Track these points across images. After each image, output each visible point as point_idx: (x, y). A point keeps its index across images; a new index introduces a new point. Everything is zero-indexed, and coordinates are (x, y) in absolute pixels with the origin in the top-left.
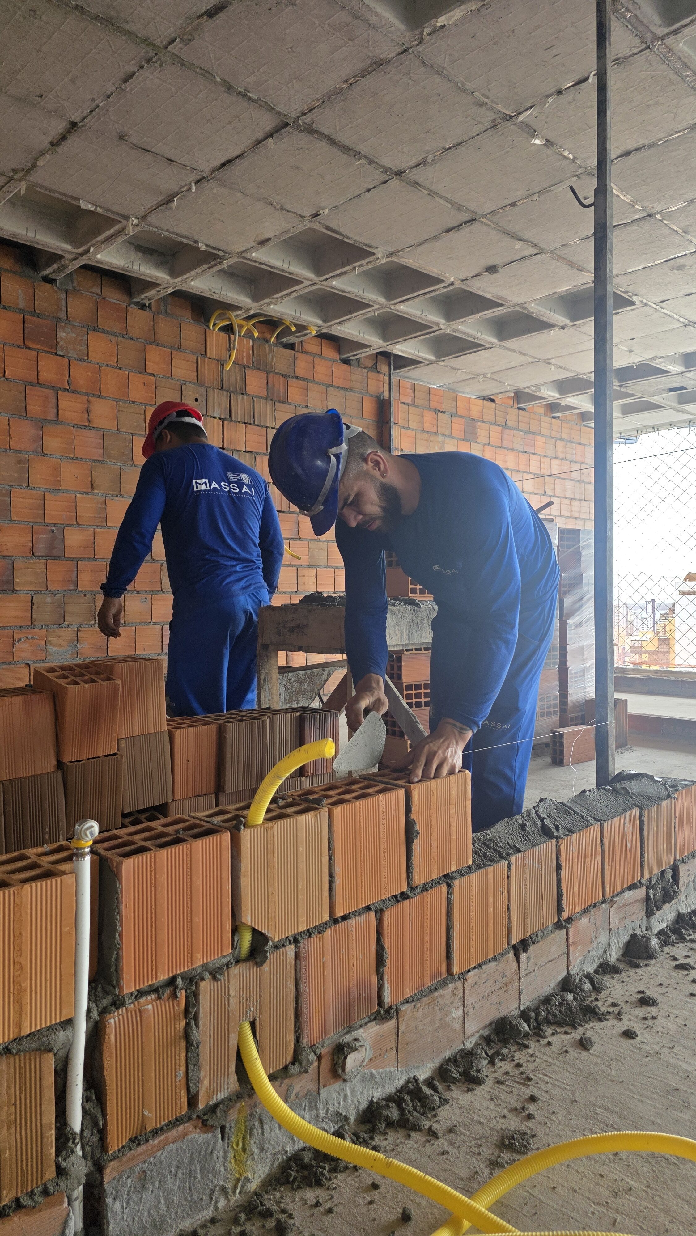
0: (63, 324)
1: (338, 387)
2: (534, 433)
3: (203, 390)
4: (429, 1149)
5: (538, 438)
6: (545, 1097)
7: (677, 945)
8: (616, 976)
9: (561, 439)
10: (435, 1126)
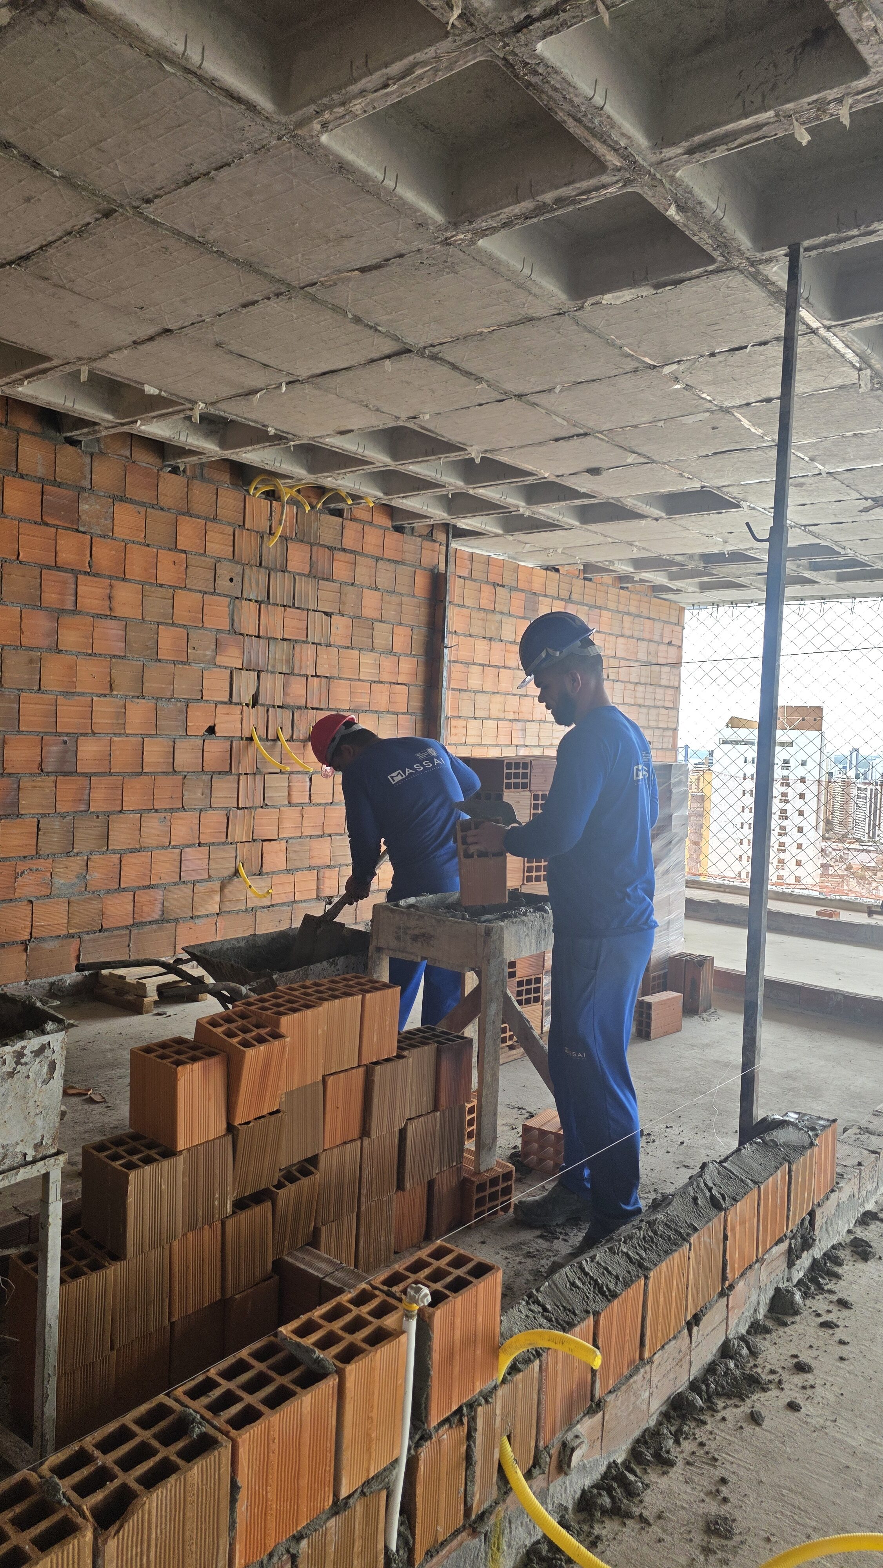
0: (86, 495)
1: (389, 560)
2: (600, 608)
3: (239, 568)
4: (646, 1538)
5: (604, 612)
6: (732, 1479)
7: (817, 1297)
8: (768, 1336)
9: (629, 614)
10: (646, 1514)
